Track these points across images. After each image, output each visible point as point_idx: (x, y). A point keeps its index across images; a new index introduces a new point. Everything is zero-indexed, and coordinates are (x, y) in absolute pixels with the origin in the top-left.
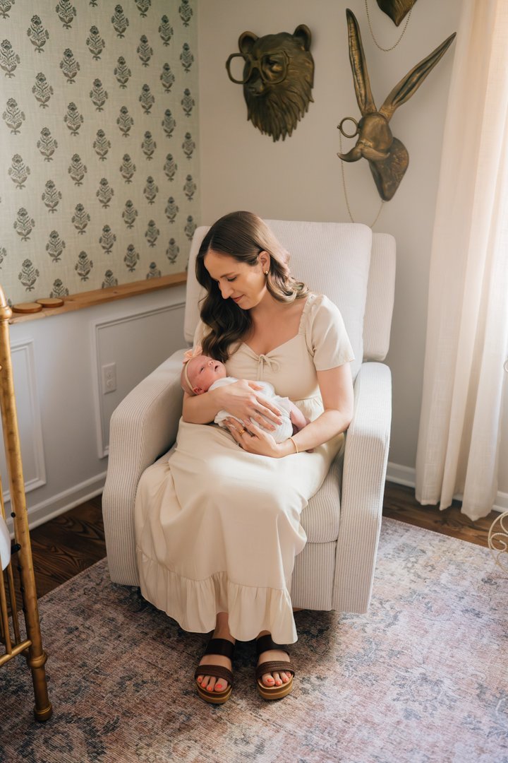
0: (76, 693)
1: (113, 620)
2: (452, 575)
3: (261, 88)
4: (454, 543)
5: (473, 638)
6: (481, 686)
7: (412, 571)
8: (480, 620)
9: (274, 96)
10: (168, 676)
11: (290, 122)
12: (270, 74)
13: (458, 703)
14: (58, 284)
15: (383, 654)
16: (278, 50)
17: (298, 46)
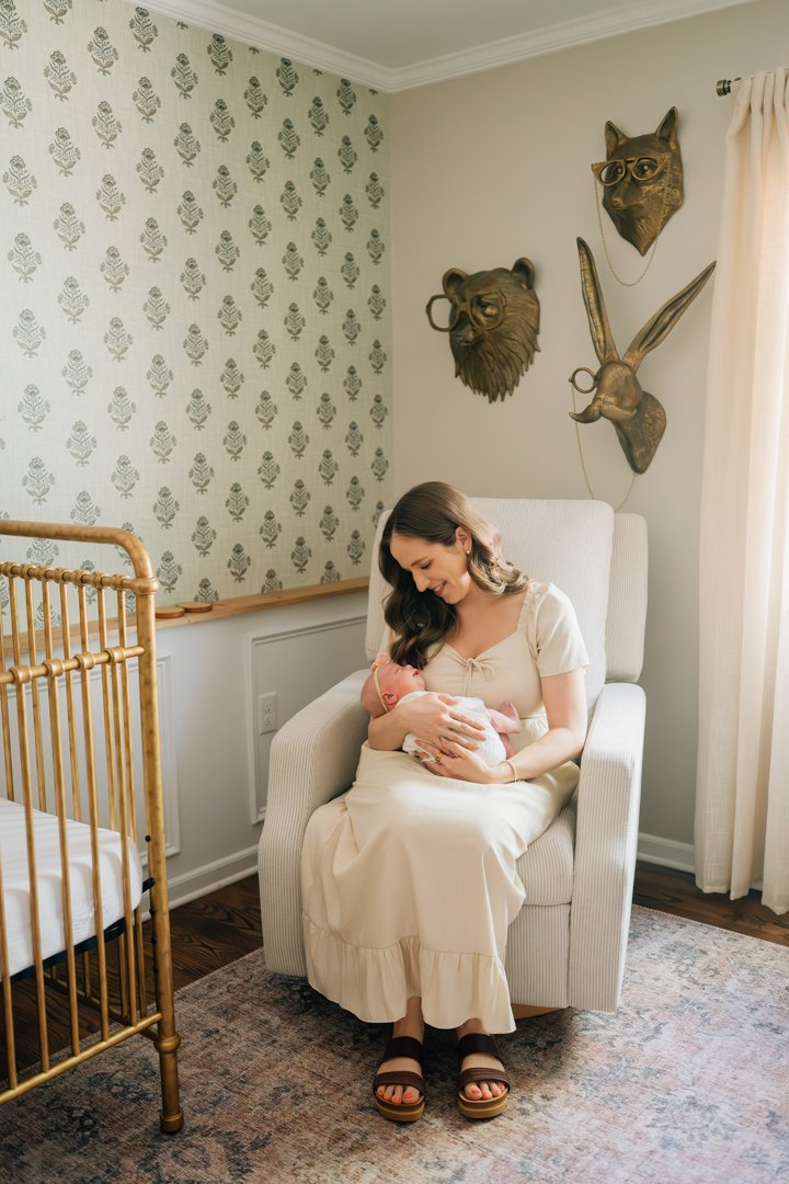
0: (215, 1104)
1: (266, 1022)
2: (743, 981)
3: (471, 336)
4: (749, 942)
5: (767, 1058)
6: (773, 1114)
7: (686, 975)
8: (778, 1036)
9: (488, 346)
10: (338, 1088)
11: (511, 378)
12: (482, 319)
13: (738, 1133)
14: (205, 584)
15: (637, 1072)
16: (493, 289)
17: (518, 283)
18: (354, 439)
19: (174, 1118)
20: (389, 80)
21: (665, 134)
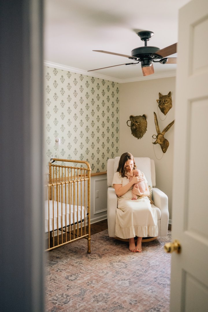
0: (95, 251)
1: (101, 242)
3: (135, 128)
9: (138, 129)
10: (114, 249)
12: (136, 124)
16: (139, 119)
17: (143, 119)
18: (113, 146)
19: (89, 251)
20: (120, 81)
21: (169, 95)
